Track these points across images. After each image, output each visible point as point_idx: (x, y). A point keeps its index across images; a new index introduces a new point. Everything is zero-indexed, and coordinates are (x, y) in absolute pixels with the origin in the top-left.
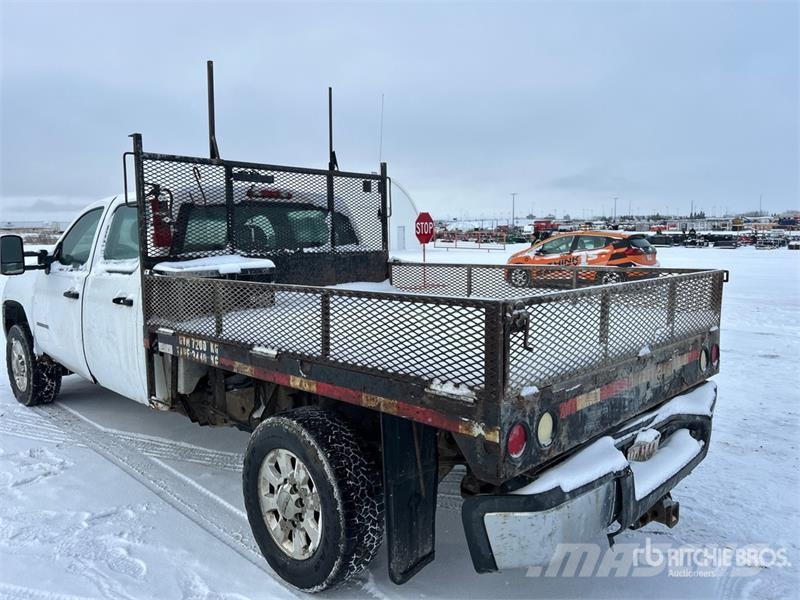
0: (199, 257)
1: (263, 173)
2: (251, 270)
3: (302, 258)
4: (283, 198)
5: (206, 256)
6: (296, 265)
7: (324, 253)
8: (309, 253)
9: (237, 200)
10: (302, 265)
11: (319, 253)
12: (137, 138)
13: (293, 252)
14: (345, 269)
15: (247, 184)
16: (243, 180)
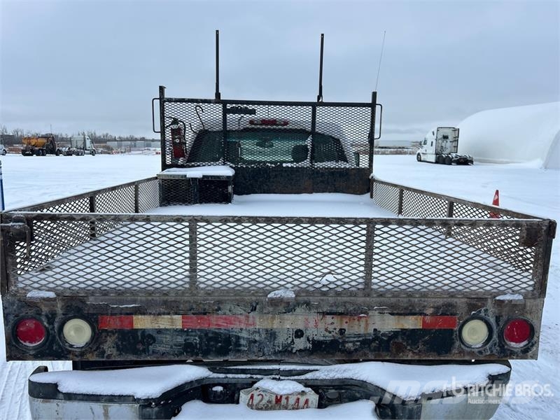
0: (199, 166)
1: (250, 107)
2: (212, 176)
3: (282, 170)
4: (278, 125)
5: (204, 166)
6: (276, 176)
7: (302, 168)
8: (288, 167)
9: (229, 128)
10: (282, 176)
11: (297, 168)
12: (162, 89)
13: (273, 166)
14: (322, 182)
15: (237, 116)
16: (234, 113)
